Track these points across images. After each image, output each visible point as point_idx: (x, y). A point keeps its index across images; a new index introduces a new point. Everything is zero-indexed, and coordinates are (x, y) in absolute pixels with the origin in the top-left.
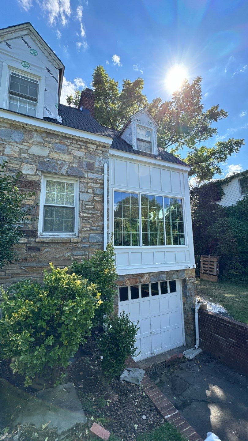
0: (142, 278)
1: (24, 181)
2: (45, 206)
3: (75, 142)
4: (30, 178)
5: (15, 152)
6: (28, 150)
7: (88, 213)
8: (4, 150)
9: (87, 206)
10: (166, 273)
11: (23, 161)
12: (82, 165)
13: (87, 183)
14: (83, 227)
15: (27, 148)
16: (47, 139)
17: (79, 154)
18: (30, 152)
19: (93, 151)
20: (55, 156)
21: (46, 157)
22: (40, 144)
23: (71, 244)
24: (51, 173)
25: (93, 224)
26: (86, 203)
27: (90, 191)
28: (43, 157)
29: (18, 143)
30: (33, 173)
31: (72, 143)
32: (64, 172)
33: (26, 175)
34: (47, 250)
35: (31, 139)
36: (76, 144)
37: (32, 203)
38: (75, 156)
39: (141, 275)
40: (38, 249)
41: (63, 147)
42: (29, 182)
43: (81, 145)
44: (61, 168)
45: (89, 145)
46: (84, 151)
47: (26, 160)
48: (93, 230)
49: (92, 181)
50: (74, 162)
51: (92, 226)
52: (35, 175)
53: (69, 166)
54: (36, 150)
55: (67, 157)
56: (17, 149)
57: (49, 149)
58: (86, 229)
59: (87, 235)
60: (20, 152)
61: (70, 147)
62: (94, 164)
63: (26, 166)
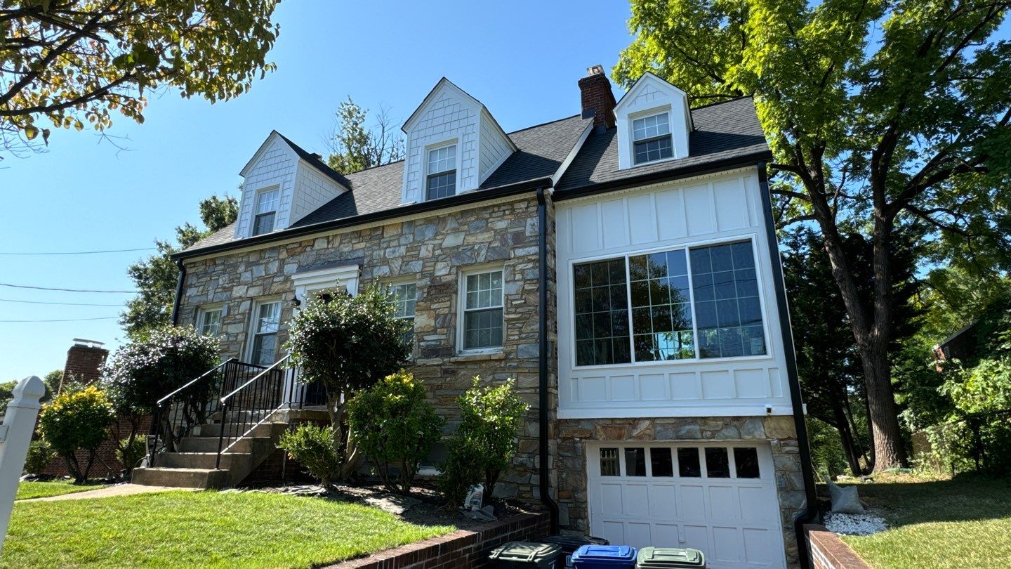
0: (635, 427)
1: (439, 286)
2: (466, 313)
3: (496, 209)
4: (444, 280)
5: (429, 251)
6: (441, 244)
7: (515, 313)
8: (419, 254)
9: (514, 303)
10: (699, 421)
11: (436, 260)
12: (506, 241)
13: (514, 266)
14: (508, 335)
15: (439, 242)
16: (461, 221)
17: (501, 225)
18: (443, 246)
19: (523, 212)
20: (471, 239)
21: (460, 246)
22: (455, 231)
23: (493, 364)
24: (467, 265)
25: (523, 330)
26: (513, 297)
27: (518, 277)
28: (457, 247)
29: (432, 240)
30: (447, 272)
31: (494, 212)
32: (481, 259)
33: (440, 276)
34: (463, 372)
35: (444, 229)
36: (499, 211)
37: (446, 311)
38: (495, 231)
39: (634, 422)
40: (453, 373)
41: (482, 223)
42: (443, 285)
43: (504, 211)
44: (478, 254)
45: (516, 206)
46: (510, 217)
47: (440, 258)
48: (524, 338)
49: (521, 261)
50: (495, 240)
51: (521, 332)
52: (449, 274)
53: (489, 248)
54: (450, 241)
55: (486, 236)
56: (430, 248)
57: (464, 233)
58: (512, 338)
59: (515, 346)
60: (434, 250)
61: (490, 220)
62: (523, 233)
63: (440, 265)
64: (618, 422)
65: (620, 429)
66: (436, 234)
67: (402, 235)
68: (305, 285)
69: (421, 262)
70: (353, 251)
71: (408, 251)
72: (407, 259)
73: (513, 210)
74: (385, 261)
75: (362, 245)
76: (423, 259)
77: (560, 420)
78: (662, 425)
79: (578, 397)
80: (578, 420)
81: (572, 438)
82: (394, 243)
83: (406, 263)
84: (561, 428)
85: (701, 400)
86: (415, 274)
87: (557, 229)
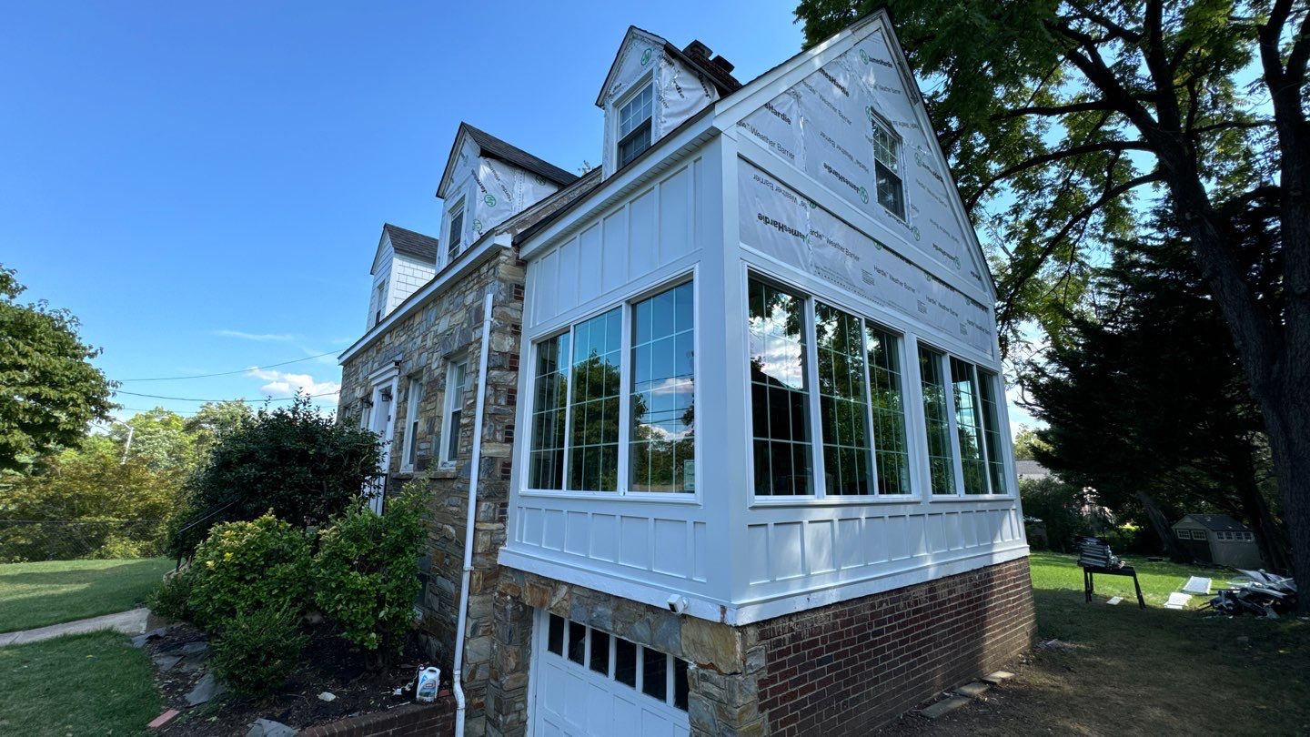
0: (554, 595)
1: (433, 381)
2: (453, 413)
3: (470, 278)
4: (436, 374)
5: (431, 340)
7: (467, 416)
9: (468, 403)
10: (613, 603)
11: (432, 350)
12: (471, 319)
13: (473, 353)
15: (437, 327)
16: (451, 298)
17: (470, 299)
18: (438, 332)
20: (453, 321)
28: (445, 331)
29: (434, 325)
30: (438, 365)
31: (468, 282)
32: (455, 345)
33: (434, 371)
35: (441, 311)
36: (471, 280)
38: (466, 308)
39: (555, 584)
41: (461, 299)
42: (435, 380)
44: (454, 340)
45: (482, 271)
47: (436, 347)
49: (478, 345)
50: (465, 319)
51: (468, 443)
52: (440, 367)
54: (443, 325)
55: (460, 316)
56: (432, 335)
59: (463, 462)
60: (434, 338)
61: (467, 293)
62: (481, 306)
63: (435, 356)
64: (543, 582)
65: (544, 592)
66: (436, 319)
67: (422, 322)
68: (377, 385)
69: (426, 354)
70: (399, 345)
71: (422, 342)
72: (420, 351)
73: (479, 276)
74: (411, 357)
75: (403, 339)
76: (427, 350)
77: (500, 566)
78: (578, 598)
79: (521, 538)
80: (515, 570)
81: (505, 595)
82: (417, 332)
83: (420, 355)
84: (501, 578)
85: (615, 566)
86: (422, 370)
87: (526, 294)
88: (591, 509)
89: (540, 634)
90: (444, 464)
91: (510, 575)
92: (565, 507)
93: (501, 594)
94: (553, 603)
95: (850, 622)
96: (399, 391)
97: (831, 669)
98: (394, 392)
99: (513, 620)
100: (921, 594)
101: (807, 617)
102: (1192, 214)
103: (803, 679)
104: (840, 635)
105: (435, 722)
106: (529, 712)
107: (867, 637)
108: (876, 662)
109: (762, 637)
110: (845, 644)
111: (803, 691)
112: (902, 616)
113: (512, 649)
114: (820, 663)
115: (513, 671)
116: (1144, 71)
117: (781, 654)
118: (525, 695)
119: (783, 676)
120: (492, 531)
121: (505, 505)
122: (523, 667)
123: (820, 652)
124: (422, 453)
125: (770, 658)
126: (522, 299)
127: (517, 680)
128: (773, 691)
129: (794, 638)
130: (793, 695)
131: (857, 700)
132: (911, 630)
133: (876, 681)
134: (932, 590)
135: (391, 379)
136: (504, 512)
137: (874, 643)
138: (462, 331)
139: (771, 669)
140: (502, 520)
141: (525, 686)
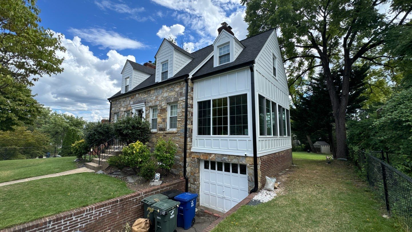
0: (210, 156)
2: (170, 117)
3: (176, 84)
5: (160, 98)
7: (180, 118)
9: (180, 115)
11: (162, 101)
12: (178, 95)
13: (180, 103)
14: (178, 125)
15: (163, 95)
16: (168, 88)
17: (177, 89)
19: (183, 85)
20: (170, 94)
22: (166, 91)
23: (174, 134)
24: (169, 103)
25: (181, 124)
26: (179, 113)
27: (181, 107)
28: (166, 97)
32: (172, 101)
33: (163, 106)
34: (168, 136)
35: (164, 91)
37: (164, 117)
38: (176, 91)
39: (210, 154)
40: (166, 136)
41: (173, 89)
42: (164, 109)
43: (178, 85)
44: (172, 99)
46: (179, 87)
48: (181, 127)
49: (182, 101)
50: (176, 94)
52: (165, 105)
54: (165, 95)
55: (173, 93)
57: (168, 92)
59: (180, 129)
60: (162, 98)
61: (175, 88)
62: (182, 92)
63: (163, 102)
64: (206, 154)
65: (207, 156)
66: (162, 93)
67: (154, 93)
68: (134, 108)
69: (159, 101)
70: (144, 98)
71: (156, 98)
72: (155, 100)
73: (180, 84)
74: (151, 101)
75: (146, 96)
76: (159, 100)
77: (192, 152)
78: (218, 156)
79: (197, 145)
80: (196, 152)
81: (195, 158)
82: (153, 95)
83: (155, 102)
84: (192, 154)
85: (228, 149)
86: (157, 105)
87: (194, 90)
88: (220, 139)
89: (202, 165)
90: (168, 129)
91: (195, 153)
92: (212, 139)
93: (193, 158)
94: (210, 158)
95: (269, 158)
96: (146, 111)
97: (267, 166)
98: (144, 110)
99: (197, 163)
100: (277, 154)
101: (265, 156)
102: (327, 75)
103: (264, 167)
104: (268, 160)
105: (183, 184)
106: (200, 181)
107: (271, 161)
108: (272, 165)
109: (260, 159)
110: (269, 162)
111: (265, 168)
112: (275, 158)
113: (197, 169)
114: (266, 164)
115: (198, 173)
116: (321, 39)
117: (262, 162)
118: (199, 178)
119: (262, 166)
120: (190, 145)
121: (192, 139)
122: (199, 172)
123: (266, 163)
124: (161, 127)
125: (261, 163)
126: (193, 91)
127: (198, 175)
128: (262, 168)
129: (264, 160)
130: (263, 169)
131: (270, 171)
132: (276, 161)
133: (272, 169)
134: (279, 154)
135: (142, 107)
136: (192, 140)
137: (272, 162)
138: (175, 98)
139: (262, 164)
140: (191, 142)
141: (199, 176)
